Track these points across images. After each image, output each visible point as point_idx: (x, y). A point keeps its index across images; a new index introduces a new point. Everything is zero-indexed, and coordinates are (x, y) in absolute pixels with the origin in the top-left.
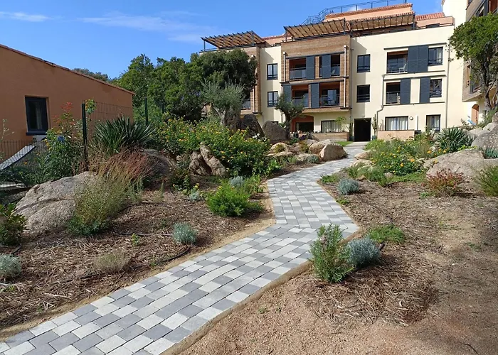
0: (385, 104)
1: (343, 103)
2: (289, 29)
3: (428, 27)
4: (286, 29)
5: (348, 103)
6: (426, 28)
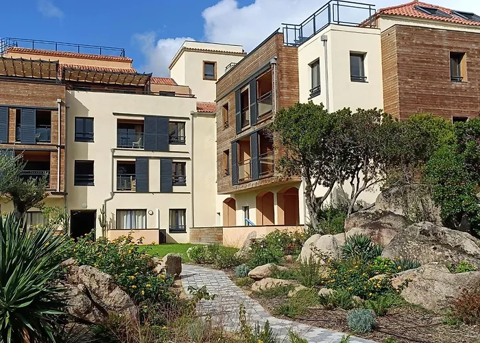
0: (115, 190)
1: (55, 185)
3: (162, 94)
5: (63, 186)
6: (160, 95)
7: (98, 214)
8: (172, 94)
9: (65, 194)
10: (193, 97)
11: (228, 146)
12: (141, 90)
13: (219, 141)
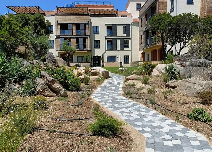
0: (106, 50)
1: (88, 48)
2: (59, 8)
3: (122, 16)
4: (57, 8)
5: (90, 48)
6: (121, 17)
7: (101, 57)
8: (126, 16)
9: (91, 51)
10: (132, 17)
11: (142, 33)
12: (115, 16)
13: (139, 32)
